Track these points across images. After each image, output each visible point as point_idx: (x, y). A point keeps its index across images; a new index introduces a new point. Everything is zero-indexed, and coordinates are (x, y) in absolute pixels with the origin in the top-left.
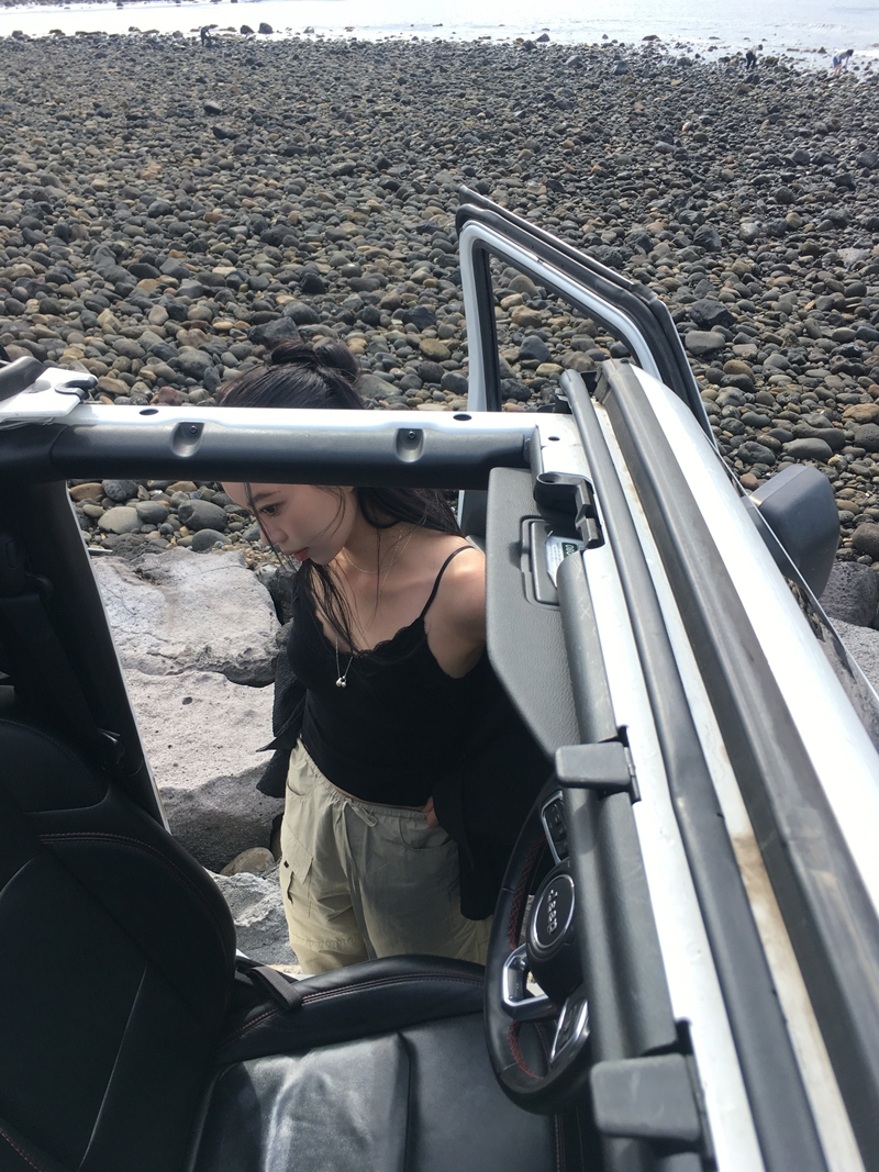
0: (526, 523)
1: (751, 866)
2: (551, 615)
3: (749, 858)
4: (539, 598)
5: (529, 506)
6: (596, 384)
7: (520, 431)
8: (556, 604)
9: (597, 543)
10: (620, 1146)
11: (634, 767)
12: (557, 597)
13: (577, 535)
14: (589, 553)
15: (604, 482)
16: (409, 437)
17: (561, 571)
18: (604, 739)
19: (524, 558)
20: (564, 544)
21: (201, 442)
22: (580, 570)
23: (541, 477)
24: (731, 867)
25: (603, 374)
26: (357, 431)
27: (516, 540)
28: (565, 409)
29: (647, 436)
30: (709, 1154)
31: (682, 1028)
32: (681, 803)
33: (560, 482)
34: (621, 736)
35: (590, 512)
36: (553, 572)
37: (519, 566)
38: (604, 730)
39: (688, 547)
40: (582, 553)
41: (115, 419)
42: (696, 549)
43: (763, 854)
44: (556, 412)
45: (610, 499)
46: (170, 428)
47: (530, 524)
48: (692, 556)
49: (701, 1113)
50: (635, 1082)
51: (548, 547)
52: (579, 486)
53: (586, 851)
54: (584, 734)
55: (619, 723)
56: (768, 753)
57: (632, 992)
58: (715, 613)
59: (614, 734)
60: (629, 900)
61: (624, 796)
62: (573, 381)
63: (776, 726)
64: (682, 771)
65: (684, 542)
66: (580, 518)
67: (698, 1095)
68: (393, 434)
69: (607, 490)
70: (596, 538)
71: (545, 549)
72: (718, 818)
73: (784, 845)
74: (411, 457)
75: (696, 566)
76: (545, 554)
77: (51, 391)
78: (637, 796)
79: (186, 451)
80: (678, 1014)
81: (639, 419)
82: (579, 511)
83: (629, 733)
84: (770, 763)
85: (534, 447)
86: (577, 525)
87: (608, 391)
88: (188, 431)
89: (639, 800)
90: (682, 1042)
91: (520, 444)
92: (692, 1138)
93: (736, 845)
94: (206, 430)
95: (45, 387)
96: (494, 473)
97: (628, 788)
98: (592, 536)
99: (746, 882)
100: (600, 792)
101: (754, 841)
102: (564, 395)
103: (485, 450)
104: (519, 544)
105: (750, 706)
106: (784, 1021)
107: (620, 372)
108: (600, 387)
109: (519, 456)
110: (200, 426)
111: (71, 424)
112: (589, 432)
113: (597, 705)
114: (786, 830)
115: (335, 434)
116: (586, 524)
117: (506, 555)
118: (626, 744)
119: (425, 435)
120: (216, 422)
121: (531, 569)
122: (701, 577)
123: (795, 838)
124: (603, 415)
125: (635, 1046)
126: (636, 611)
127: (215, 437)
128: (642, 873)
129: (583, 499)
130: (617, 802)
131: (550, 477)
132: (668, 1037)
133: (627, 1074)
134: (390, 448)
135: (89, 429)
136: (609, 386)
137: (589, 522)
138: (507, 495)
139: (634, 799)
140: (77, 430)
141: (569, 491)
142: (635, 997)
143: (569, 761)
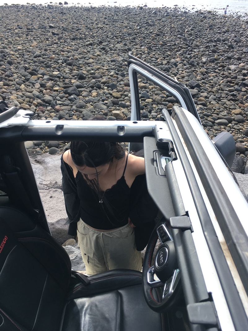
0: (155, 152)
1: (225, 250)
2: (164, 179)
3: (224, 247)
4: (160, 174)
5: (155, 148)
6: (172, 113)
7: (151, 126)
8: (165, 176)
9: (176, 159)
10: (195, 326)
11: (191, 223)
12: (165, 174)
13: (170, 156)
14: (173, 162)
15: (177, 142)
16: (121, 128)
17: (166, 167)
18: (182, 215)
19: (155, 163)
20: (166, 159)
21: (63, 130)
22: (172, 167)
23: (159, 140)
24: (220, 249)
25: (174, 110)
26: (106, 127)
27: (153, 158)
28: (163, 120)
29: (188, 129)
30: (219, 328)
31: (210, 294)
32: (206, 234)
33: (164, 141)
34: (187, 214)
35: (173, 150)
36: (164, 167)
37: (154, 165)
38: (182, 212)
39: (202, 161)
40: (172, 162)
41: (39, 124)
42: (205, 162)
43: (228, 247)
44: (161, 121)
45: (179, 147)
46: (55, 127)
47: (156, 153)
48: (203, 164)
49: (217, 317)
50: (199, 309)
51: (161, 160)
52: (169, 143)
53: (179, 246)
54: (176, 214)
55: (186, 210)
56: (229, 219)
57: (196, 285)
58: (211, 180)
59: (185, 214)
60: (193, 260)
61: (189, 231)
62: (165, 112)
63: (230, 212)
64: (205, 225)
65: (201, 159)
66: (170, 151)
67: (215, 312)
68: (116, 128)
69: (178, 144)
70: (175, 157)
71: (160, 160)
72: (216, 237)
73: (235, 245)
74: (122, 134)
75: (205, 167)
76: (161, 162)
77: (21, 117)
78: (192, 231)
79: (59, 133)
80: (209, 291)
81: (185, 124)
82: (170, 149)
83: (189, 213)
84: (230, 222)
85: (156, 131)
86: (169, 153)
87: (175, 115)
88: (60, 127)
89: (193, 232)
90: (210, 298)
91: (151, 130)
92: (215, 324)
93: (221, 244)
94: (65, 127)
95: (19, 116)
96: (145, 138)
97: (190, 228)
98: (174, 157)
99: (225, 254)
100: (182, 230)
101: (225, 243)
102: (163, 116)
103: (142, 132)
104: (154, 159)
105: (223, 206)
106: (238, 293)
107: (179, 110)
108: (173, 114)
109: (152, 133)
110: (63, 126)
111: (27, 126)
112: (171, 127)
113: (180, 205)
114: (235, 241)
115: (100, 128)
116: (171, 153)
117: (150, 162)
118: (188, 216)
119: (125, 128)
120: (67, 125)
121: (157, 166)
122: (206, 170)
123: (238, 243)
124: (174, 121)
125: (197, 299)
126: (189, 179)
127: (67, 129)
128: (196, 252)
129: (171, 146)
130: (187, 232)
131: (161, 140)
132: (207, 297)
133: (197, 307)
134: (116, 131)
135: (32, 127)
136: (176, 114)
137: (173, 153)
138: (148, 144)
139: (192, 232)
140: (29, 127)
141: (167, 144)
142: (197, 286)
143: (174, 221)
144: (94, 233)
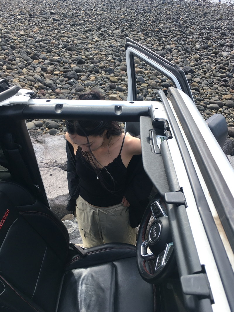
0: (150, 131)
1: (218, 225)
2: (159, 157)
3: (218, 222)
4: (155, 152)
5: (151, 127)
6: (167, 93)
7: (147, 106)
8: (160, 154)
9: (171, 137)
10: (188, 297)
11: (185, 198)
12: (160, 152)
13: (165, 135)
14: (169, 140)
15: (172, 121)
16: (118, 108)
17: (161, 145)
18: (177, 191)
19: (151, 141)
20: (161, 137)
21: (63, 109)
22: (167, 145)
23: (154, 119)
24: (213, 224)
25: (170, 91)
26: (104, 106)
27: (148, 136)
28: (159, 100)
29: (183, 109)
30: (212, 299)
31: (203, 266)
32: (200, 208)
33: (160, 121)
34: (181, 190)
35: (168, 129)
36: (159, 145)
37: (149, 143)
38: (177, 188)
39: (197, 139)
40: (167, 140)
41: (40, 103)
42: (199, 140)
43: (221, 222)
44: (156, 101)
45: (174, 126)
46: (54, 105)
47: (152, 132)
48: (198, 142)
49: (210, 288)
50: (192, 281)
51: (157, 138)
52: (165, 122)
53: (173, 220)
54: (171, 189)
55: (181, 187)
56: (222, 195)
57: (189, 257)
58: (205, 158)
59: (179, 190)
60: (186, 233)
61: (183, 206)
62: (161, 92)
63: (224, 188)
64: (199, 201)
65: (195, 138)
66: (165, 131)
67: (208, 284)
68: (114, 107)
69: (173, 124)
70: (170, 136)
71: (156, 139)
72: (210, 212)
73: (228, 220)
74: (119, 113)
75: (199, 145)
76: (156, 140)
77: (22, 96)
78: (186, 206)
79: (59, 112)
80: (202, 263)
81: (181, 104)
82: (165, 129)
83: (183, 189)
84: (223, 198)
85: (152, 111)
86: (165, 132)
87: (171, 95)
88: (59, 106)
89: (187, 207)
90: (203, 270)
91: (147, 110)
92: (208, 295)
93: (214, 219)
94: (64, 106)
95: (20, 94)
96: (141, 118)
97: (184, 204)
98: (169, 136)
99: (218, 229)
100: (177, 205)
101: (218, 218)
102: (159, 96)
103: (139, 111)
104: (149, 137)
105: (217, 182)
106: (231, 265)
107: (174, 91)
108: (169, 94)
109: (148, 113)
110: (62, 105)
111: (28, 104)
112: (167, 107)
113: (174, 182)
114: (228, 216)
115: (98, 107)
116: (166, 132)
117: (146, 140)
118: (183, 192)
119: (122, 107)
120: (66, 104)
121: (153, 144)
122: (201, 148)
123: (231, 218)
124: (170, 102)
125: (190, 271)
126: (184, 157)
127: (66, 108)
128: (190, 226)
129: (166, 125)
130: (181, 208)
131: (157, 119)
132: (200, 269)
133: (190, 279)
134: (113, 111)
135: (33, 105)
136: (171, 94)
137: (168, 132)
138: (145, 124)
139: (186, 207)
140: (30, 106)
141: (162, 123)
142: (190, 259)
143: (168, 197)
144: (91, 209)
